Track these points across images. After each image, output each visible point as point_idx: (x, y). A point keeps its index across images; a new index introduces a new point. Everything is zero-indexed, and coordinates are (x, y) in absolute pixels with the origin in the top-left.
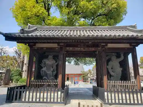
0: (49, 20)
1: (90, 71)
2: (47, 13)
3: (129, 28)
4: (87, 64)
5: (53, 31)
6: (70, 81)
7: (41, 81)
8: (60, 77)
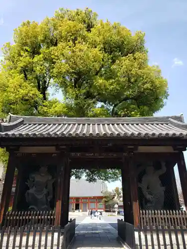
0: (44, 106)
1: (117, 190)
2: (41, 96)
3: (172, 120)
4: (110, 180)
5: (49, 125)
6: (81, 210)
7: (24, 213)
8: (59, 204)
